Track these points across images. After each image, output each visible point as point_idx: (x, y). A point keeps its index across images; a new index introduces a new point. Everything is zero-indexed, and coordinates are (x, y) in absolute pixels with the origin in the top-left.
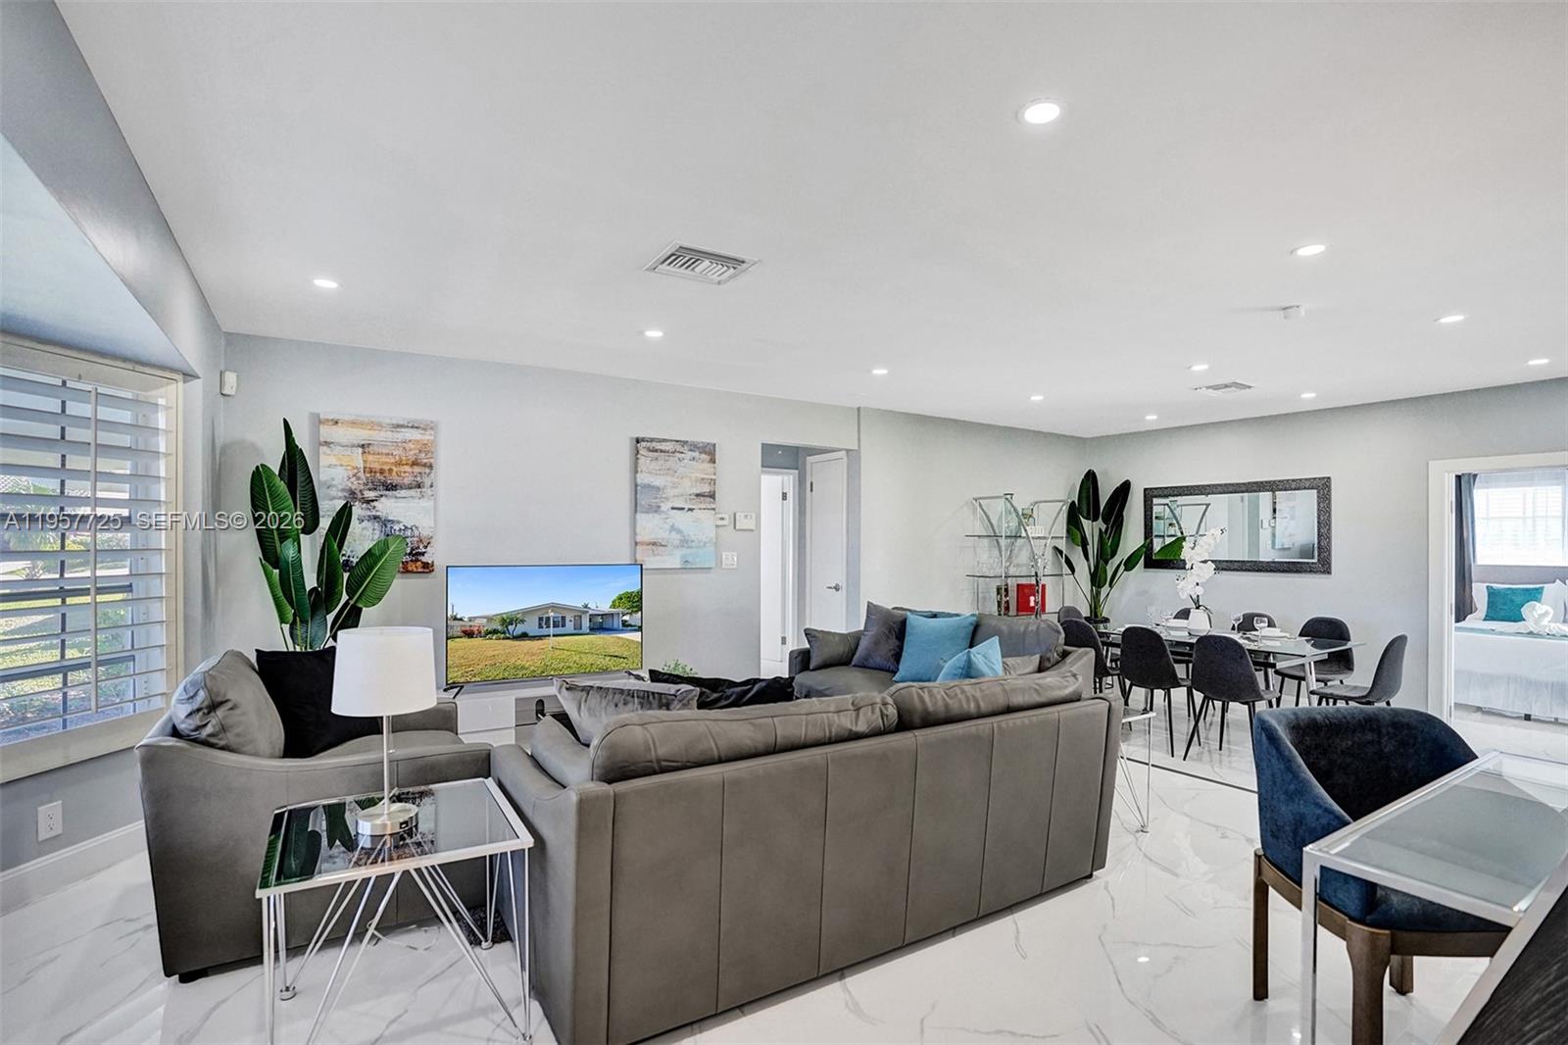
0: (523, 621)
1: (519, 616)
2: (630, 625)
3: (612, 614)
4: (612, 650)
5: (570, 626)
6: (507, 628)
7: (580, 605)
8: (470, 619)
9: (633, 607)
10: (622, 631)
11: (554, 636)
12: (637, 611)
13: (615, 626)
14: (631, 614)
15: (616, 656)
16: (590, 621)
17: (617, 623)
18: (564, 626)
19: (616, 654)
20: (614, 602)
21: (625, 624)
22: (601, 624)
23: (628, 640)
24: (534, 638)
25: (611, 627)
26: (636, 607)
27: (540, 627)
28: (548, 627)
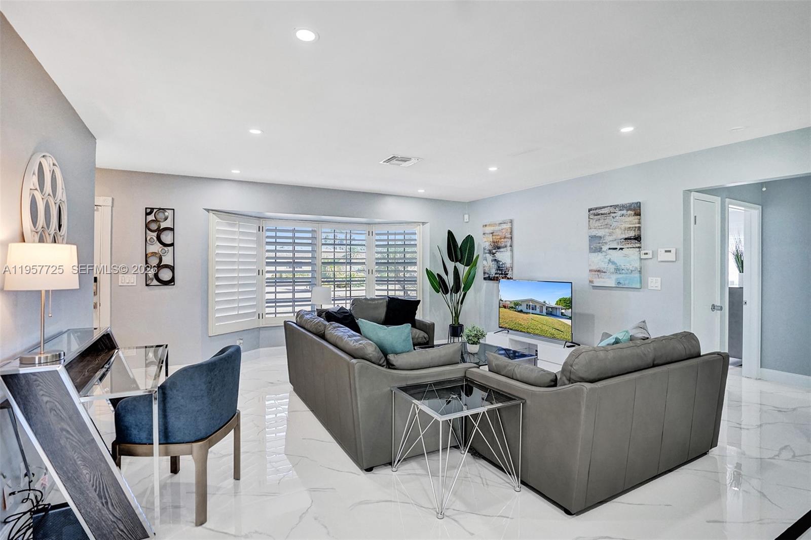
0: (521, 305)
1: (520, 302)
2: (565, 315)
3: (556, 308)
4: (556, 326)
5: (538, 311)
6: (515, 306)
7: (542, 301)
8: (505, 301)
9: (566, 306)
10: (561, 317)
11: (532, 313)
12: (569, 309)
13: (558, 314)
14: (565, 309)
15: (558, 330)
16: (546, 309)
17: (559, 313)
18: (536, 310)
19: (558, 328)
20: (557, 302)
21: (562, 313)
22: (551, 312)
23: (564, 323)
24: (524, 313)
25: (555, 314)
26: (568, 306)
27: (527, 309)
28: (530, 309)
